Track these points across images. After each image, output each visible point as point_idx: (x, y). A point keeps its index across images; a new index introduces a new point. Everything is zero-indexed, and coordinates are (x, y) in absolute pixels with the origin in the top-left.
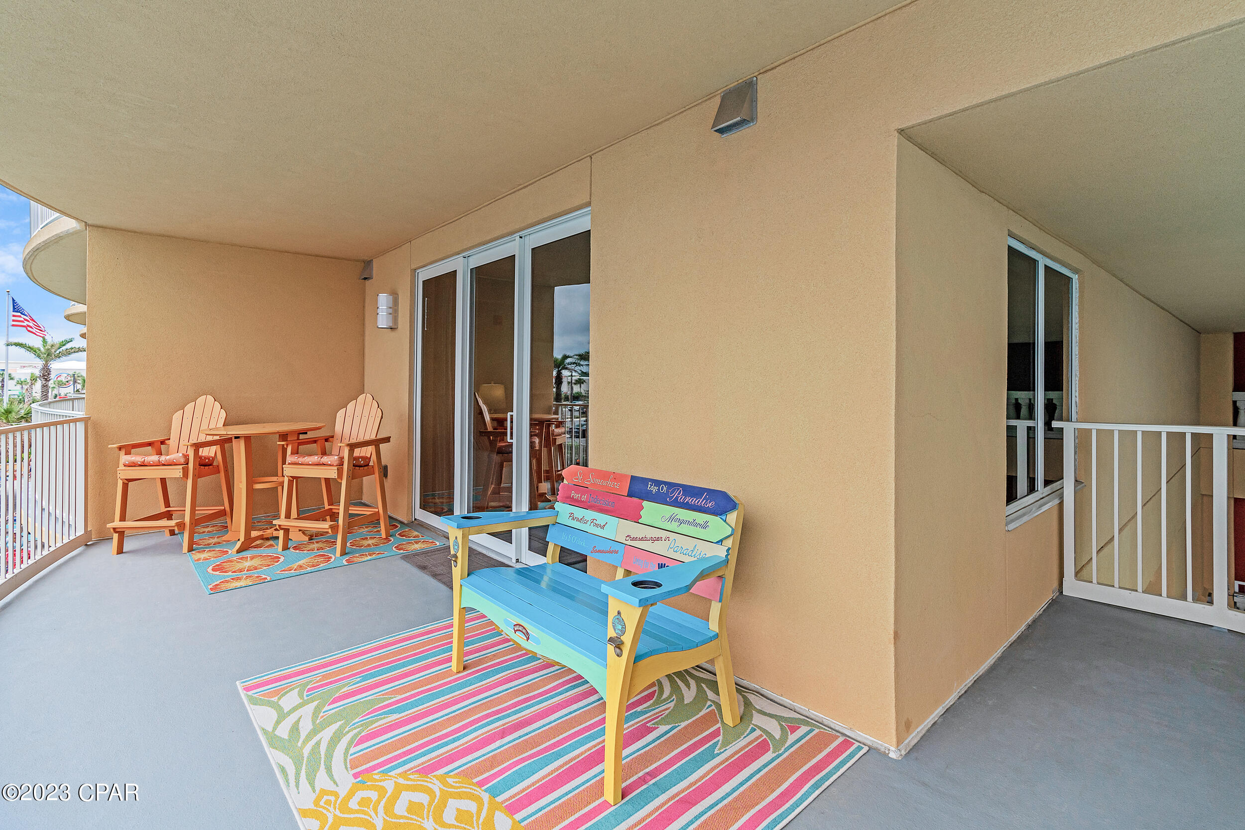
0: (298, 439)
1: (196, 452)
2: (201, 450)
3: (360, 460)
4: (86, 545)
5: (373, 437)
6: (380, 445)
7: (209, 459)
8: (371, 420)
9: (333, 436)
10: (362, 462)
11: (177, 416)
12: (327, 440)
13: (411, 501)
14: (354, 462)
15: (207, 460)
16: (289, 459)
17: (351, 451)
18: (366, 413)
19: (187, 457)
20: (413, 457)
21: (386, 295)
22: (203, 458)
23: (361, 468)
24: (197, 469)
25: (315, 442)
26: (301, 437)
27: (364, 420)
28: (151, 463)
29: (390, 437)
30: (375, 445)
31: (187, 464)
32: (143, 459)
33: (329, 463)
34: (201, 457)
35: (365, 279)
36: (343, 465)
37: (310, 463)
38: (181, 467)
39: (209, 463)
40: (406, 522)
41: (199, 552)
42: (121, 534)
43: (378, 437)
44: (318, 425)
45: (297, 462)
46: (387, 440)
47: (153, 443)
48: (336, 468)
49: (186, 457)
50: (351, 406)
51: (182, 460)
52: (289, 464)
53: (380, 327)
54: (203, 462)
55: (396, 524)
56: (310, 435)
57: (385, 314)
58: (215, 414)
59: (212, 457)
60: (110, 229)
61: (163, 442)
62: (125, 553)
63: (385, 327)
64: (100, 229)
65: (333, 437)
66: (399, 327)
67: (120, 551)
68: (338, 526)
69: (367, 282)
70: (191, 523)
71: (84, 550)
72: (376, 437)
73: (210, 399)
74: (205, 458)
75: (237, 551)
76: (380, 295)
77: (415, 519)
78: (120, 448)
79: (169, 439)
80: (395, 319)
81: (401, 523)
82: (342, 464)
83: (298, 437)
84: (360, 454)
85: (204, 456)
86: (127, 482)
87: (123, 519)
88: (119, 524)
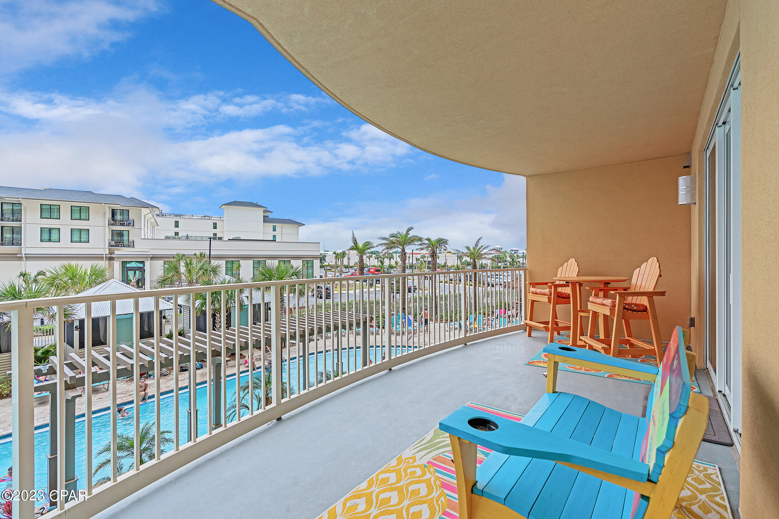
3: (634, 306)
4: (525, 330)
5: (650, 290)
6: (655, 296)
7: (566, 295)
9: (630, 288)
10: (635, 308)
11: (560, 269)
12: (625, 290)
13: (703, 351)
15: (564, 295)
16: (591, 299)
18: (652, 272)
19: (551, 292)
21: (684, 177)
23: (634, 312)
24: (556, 299)
25: (616, 290)
26: (606, 285)
29: (666, 292)
30: (648, 297)
31: (551, 295)
33: (607, 304)
35: (687, 167)
36: (615, 307)
37: (598, 302)
38: (547, 296)
39: (565, 297)
40: (698, 368)
42: (530, 327)
43: (655, 291)
45: (593, 301)
46: (662, 294)
50: (643, 266)
51: (548, 293)
52: (590, 302)
53: (680, 203)
54: (560, 296)
57: (685, 192)
58: (575, 269)
62: (532, 337)
63: (685, 203)
67: (529, 336)
68: (610, 349)
69: (691, 169)
70: (552, 329)
71: (523, 332)
72: (653, 290)
73: (574, 260)
74: (563, 294)
76: (680, 178)
77: (707, 368)
84: (634, 302)
85: (562, 292)
86: (533, 302)
87: (531, 320)
88: (528, 322)
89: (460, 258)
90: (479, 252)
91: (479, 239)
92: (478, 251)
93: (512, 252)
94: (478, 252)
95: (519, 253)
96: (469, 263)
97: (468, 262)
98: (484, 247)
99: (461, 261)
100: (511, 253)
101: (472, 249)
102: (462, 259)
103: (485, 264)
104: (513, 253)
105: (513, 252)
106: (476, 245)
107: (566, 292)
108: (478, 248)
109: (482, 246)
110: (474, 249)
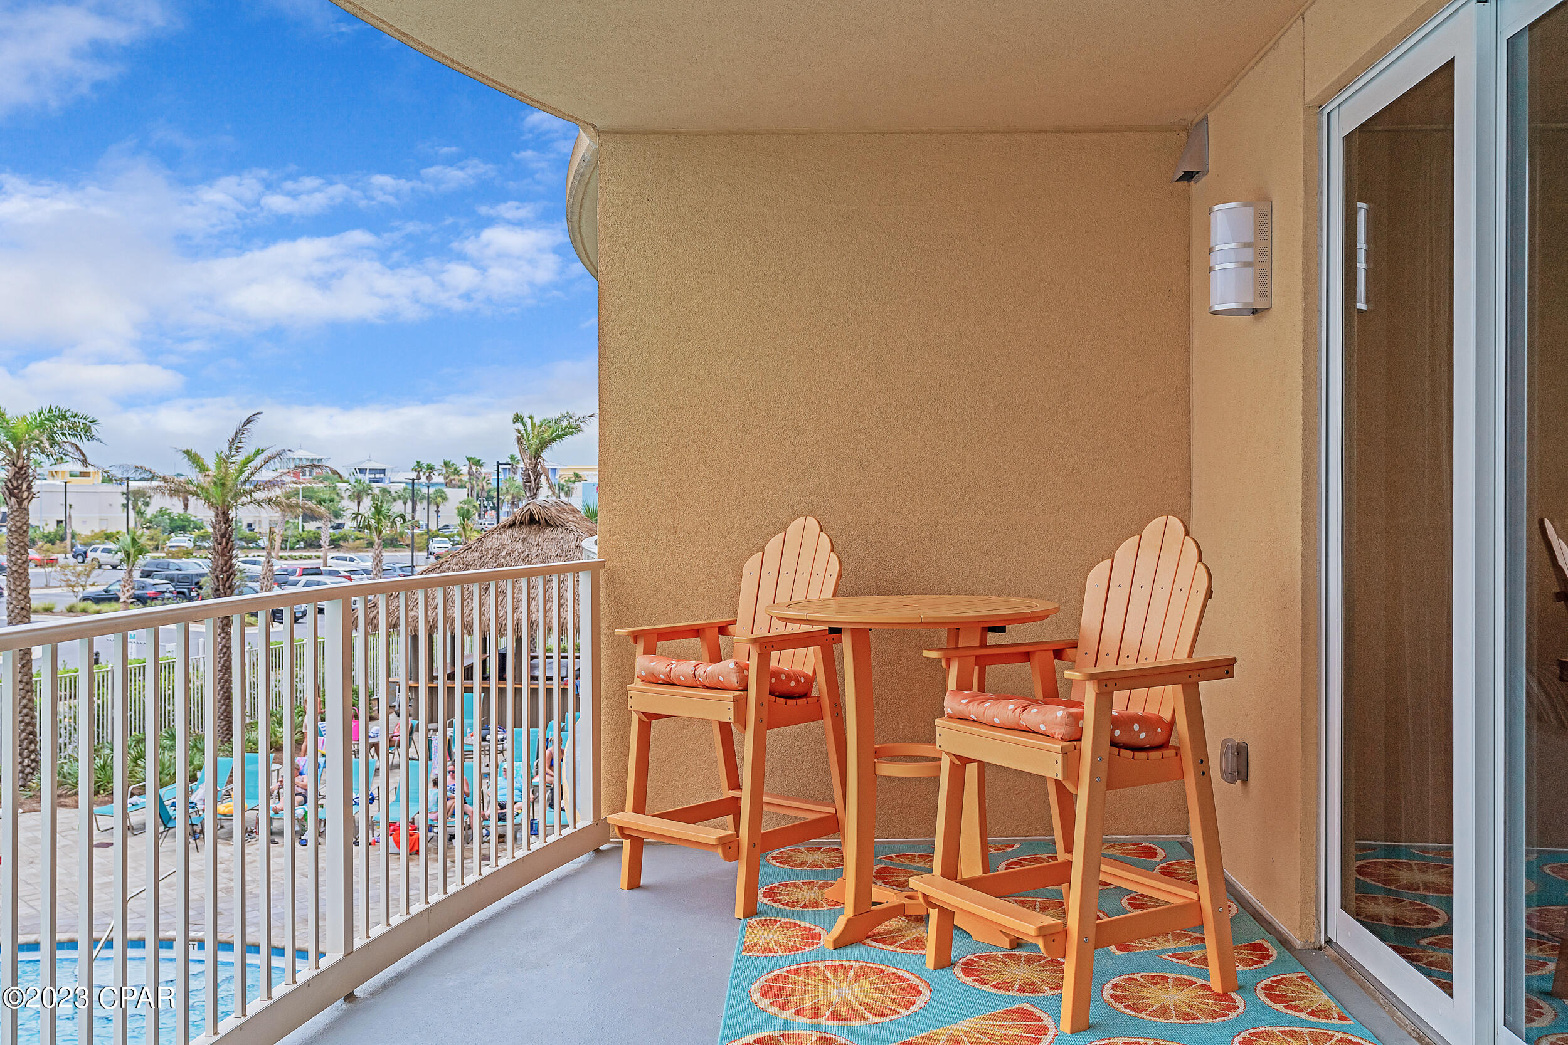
0: (983, 645)
1: (763, 659)
2: (774, 655)
3: (1136, 727)
4: (597, 851)
5: (1182, 657)
6: (1202, 685)
7: (797, 681)
8: (1179, 599)
9: (1077, 643)
10: (1143, 735)
11: (751, 565)
12: (1058, 654)
13: (1313, 877)
14: (1117, 733)
15: (793, 684)
16: (951, 704)
17: (1104, 698)
18: (1165, 579)
19: (745, 672)
20: (1318, 728)
21: (1232, 205)
22: (783, 677)
23: (1138, 755)
24: (768, 705)
25: (1027, 656)
26: (993, 638)
27: (1160, 597)
28: (682, 678)
29: (1234, 660)
30: (1187, 684)
31: (745, 690)
32: (668, 669)
33: (1043, 728)
34: (776, 674)
35: (1188, 176)
36: (1080, 740)
37: (997, 721)
38: (730, 695)
39: (798, 690)
40: (1298, 943)
41: (764, 924)
42: (638, 844)
43: (1200, 657)
44: (1042, 606)
45: (967, 714)
46: (1224, 668)
47: (703, 629)
48: (1058, 747)
49: (742, 669)
50: (1125, 552)
51: (734, 680)
52: (950, 717)
53: (1217, 308)
54: (784, 689)
55: (1267, 945)
56: (1015, 635)
57: (1232, 265)
58: (819, 567)
59: (806, 676)
60: (634, 133)
61: (723, 630)
62: (646, 888)
63: (1233, 306)
64: (618, 137)
65: (1074, 645)
66: (1276, 302)
67: (634, 883)
68: (1066, 931)
69: (1196, 187)
70: (752, 845)
72: (1190, 655)
73: (812, 522)
74: (789, 677)
75: (835, 941)
76: (1216, 207)
77: (1329, 942)
78: (636, 636)
79: (734, 623)
80: (1263, 281)
81: (1284, 942)
82: (1077, 737)
83: (983, 639)
84: (1136, 710)
85: (783, 672)
86: (648, 718)
87: (640, 807)
88: (628, 818)
89: (135, 499)
90: (246, 474)
91: (249, 421)
92: (241, 472)
93: (360, 476)
94: (242, 478)
95: (387, 481)
96: (179, 523)
97: (172, 520)
98: (267, 454)
99: (140, 513)
100: (358, 481)
101: (211, 462)
102: (147, 504)
103: (250, 525)
104: (367, 482)
105: (366, 478)
106: (234, 445)
107: (797, 667)
108: (240, 458)
109: (258, 453)
110: (223, 461)
